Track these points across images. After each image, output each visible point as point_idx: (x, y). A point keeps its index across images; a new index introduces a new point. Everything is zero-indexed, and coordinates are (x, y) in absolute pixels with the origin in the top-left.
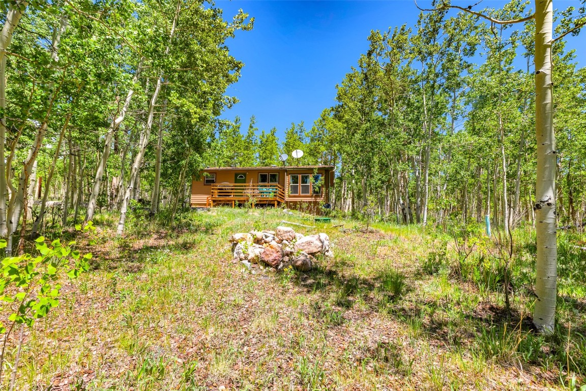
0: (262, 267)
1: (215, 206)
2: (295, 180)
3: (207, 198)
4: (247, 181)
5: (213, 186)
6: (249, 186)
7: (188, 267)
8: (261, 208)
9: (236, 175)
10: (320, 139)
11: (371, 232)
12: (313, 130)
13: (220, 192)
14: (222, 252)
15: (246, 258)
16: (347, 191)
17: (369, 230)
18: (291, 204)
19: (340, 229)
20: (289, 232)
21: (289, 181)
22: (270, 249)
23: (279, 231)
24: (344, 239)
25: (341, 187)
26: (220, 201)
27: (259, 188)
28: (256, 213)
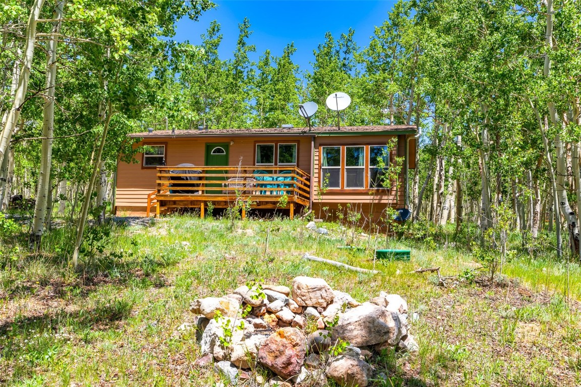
0: (260, 379)
1: (163, 214)
2: (333, 159)
3: (149, 195)
4: (230, 159)
5: (161, 172)
6: (235, 172)
7: (104, 375)
8: (261, 220)
9: (208, 148)
10: (387, 68)
11: (502, 285)
12: (373, 48)
13: (174, 185)
14: (177, 338)
15: (226, 358)
16: (446, 180)
17: (496, 280)
18: (324, 208)
19: (430, 277)
20: (320, 289)
21: (319, 160)
22: (278, 339)
23: (299, 288)
24: (440, 302)
25: (433, 170)
26: (175, 202)
27: (256, 175)
28: (251, 229)
